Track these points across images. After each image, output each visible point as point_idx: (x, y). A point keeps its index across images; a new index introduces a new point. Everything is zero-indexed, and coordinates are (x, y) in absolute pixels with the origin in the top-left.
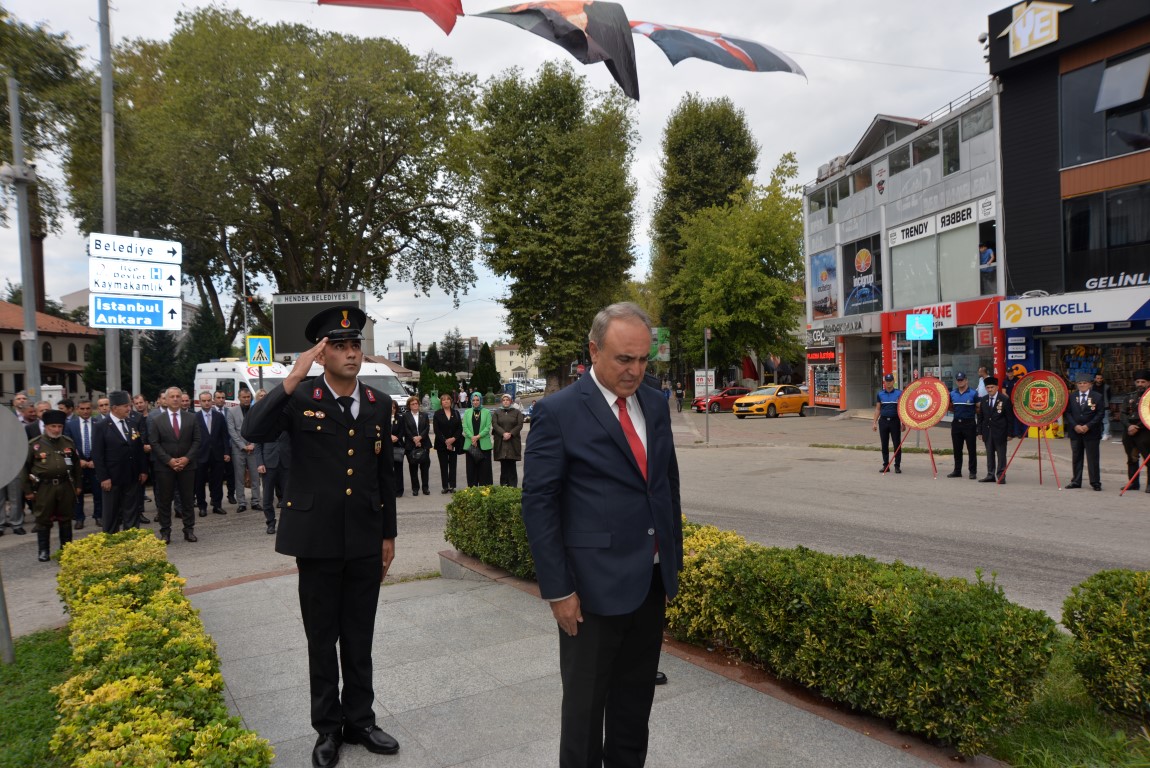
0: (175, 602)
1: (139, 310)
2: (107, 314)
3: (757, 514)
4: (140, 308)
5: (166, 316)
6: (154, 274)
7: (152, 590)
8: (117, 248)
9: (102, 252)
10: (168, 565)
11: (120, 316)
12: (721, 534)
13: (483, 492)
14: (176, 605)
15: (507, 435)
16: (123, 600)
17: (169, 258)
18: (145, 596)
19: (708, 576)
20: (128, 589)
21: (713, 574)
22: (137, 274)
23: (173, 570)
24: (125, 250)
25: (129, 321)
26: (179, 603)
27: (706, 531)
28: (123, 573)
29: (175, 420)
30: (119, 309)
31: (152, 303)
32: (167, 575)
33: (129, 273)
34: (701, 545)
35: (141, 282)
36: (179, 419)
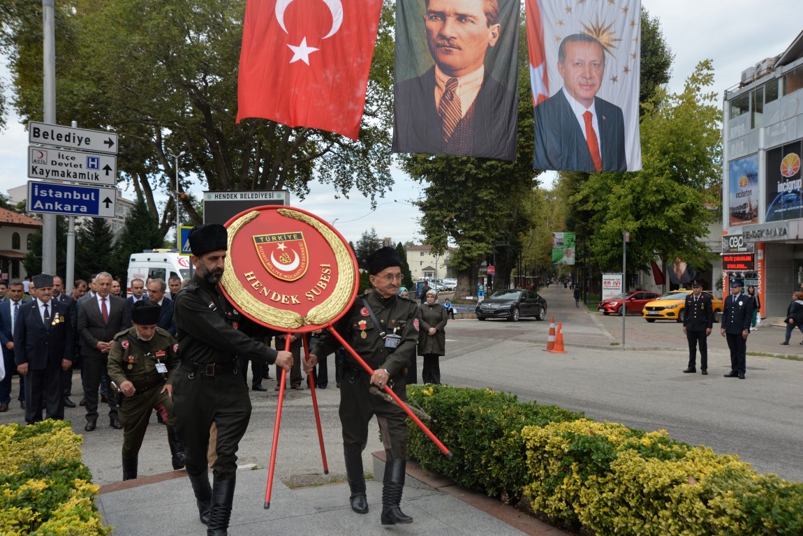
0: (82, 518)
1: (75, 197)
2: (44, 200)
3: (698, 424)
4: (76, 196)
5: (102, 205)
6: (91, 163)
7: (57, 501)
8: (55, 137)
9: (41, 139)
10: (81, 467)
11: (56, 203)
12: (721, 457)
13: (425, 392)
14: (83, 523)
15: (432, 330)
16: (20, 515)
17: (106, 148)
18: (48, 508)
19: (721, 513)
20: (29, 498)
21: (729, 511)
22: (74, 162)
23: (85, 475)
24: (63, 139)
25: (65, 209)
26: (86, 521)
27: (699, 451)
28: (28, 477)
29: (104, 305)
30: (56, 196)
31: (87, 191)
32: (77, 482)
33: (67, 162)
34: (700, 471)
35: (78, 170)
36: (108, 304)
